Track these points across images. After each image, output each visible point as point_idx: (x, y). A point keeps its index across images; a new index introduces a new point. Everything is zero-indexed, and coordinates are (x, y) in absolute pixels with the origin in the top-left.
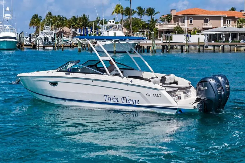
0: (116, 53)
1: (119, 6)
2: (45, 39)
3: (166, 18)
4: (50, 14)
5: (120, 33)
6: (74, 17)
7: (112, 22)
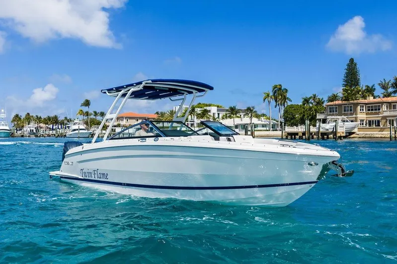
1: (82, 110)
4: (28, 114)
5: (82, 127)
6: (49, 117)
7: (77, 120)
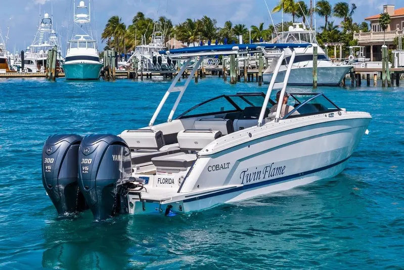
0: (318, 86)
2: (154, 61)
3: (380, 21)
7: (298, 26)
